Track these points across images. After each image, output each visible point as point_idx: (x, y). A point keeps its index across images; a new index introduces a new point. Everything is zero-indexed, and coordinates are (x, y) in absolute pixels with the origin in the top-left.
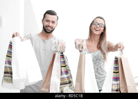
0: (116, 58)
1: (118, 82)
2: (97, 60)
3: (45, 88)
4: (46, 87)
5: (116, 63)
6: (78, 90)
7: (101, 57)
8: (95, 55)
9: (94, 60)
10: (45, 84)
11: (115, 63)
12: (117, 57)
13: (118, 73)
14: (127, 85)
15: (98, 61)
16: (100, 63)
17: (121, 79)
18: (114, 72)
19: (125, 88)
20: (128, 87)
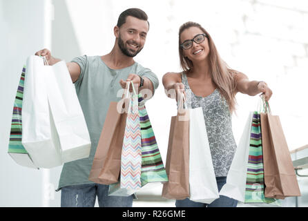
0: (256, 116)
1: (260, 166)
2: (215, 111)
3: (107, 172)
4: (109, 171)
5: (257, 126)
6: (177, 185)
7: (223, 105)
8: (209, 102)
9: (210, 112)
10: (108, 165)
11: (253, 125)
12: (258, 113)
13: (261, 147)
14: (280, 172)
15: (217, 113)
16: (222, 117)
17: (265, 158)
18: (251, 145)
19: (275, 178)
20: (281, 176)
